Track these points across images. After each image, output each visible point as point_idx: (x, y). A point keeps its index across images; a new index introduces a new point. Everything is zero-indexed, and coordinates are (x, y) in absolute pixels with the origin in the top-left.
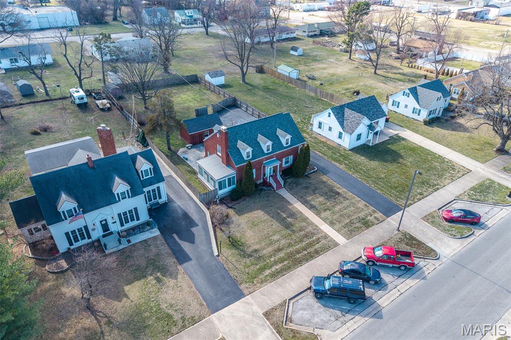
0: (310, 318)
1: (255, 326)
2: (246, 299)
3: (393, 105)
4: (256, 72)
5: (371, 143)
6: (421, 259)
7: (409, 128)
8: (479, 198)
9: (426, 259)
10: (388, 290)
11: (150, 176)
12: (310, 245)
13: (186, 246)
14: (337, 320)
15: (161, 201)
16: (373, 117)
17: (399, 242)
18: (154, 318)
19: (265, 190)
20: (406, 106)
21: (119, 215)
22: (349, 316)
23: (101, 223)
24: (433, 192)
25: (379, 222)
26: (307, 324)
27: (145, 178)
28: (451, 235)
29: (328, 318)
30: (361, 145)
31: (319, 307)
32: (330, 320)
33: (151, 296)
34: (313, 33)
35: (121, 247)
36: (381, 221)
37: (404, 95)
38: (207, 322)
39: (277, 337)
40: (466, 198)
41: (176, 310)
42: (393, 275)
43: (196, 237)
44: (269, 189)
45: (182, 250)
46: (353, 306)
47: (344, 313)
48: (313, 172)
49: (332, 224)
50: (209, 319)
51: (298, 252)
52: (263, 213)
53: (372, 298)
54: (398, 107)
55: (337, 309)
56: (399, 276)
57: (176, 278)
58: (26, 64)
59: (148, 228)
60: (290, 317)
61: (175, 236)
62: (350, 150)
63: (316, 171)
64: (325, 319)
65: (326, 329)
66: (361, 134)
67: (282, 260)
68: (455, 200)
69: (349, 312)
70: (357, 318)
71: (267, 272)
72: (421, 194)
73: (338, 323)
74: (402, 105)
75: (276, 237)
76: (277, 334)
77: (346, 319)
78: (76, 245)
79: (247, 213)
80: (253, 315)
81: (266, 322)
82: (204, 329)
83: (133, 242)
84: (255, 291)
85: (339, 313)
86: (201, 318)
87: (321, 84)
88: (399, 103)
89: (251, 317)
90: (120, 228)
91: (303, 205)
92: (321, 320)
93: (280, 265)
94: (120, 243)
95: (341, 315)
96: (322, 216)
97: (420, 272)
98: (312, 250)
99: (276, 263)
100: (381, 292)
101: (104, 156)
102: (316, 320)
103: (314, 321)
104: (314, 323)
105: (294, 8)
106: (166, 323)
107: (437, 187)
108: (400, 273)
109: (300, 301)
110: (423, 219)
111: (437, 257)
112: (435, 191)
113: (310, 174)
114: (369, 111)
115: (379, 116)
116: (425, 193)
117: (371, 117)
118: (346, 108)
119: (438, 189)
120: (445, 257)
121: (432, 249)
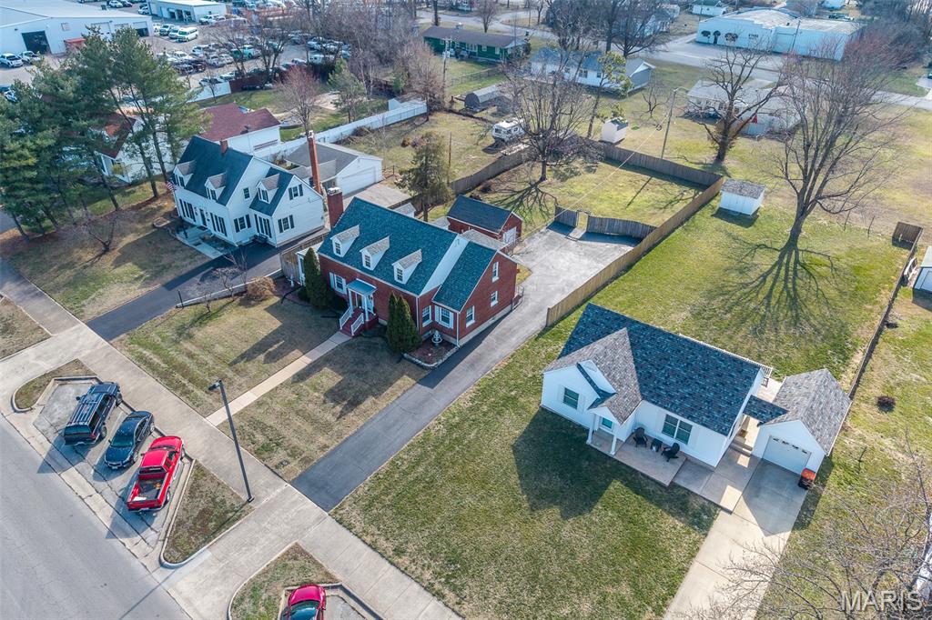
1: (60, 356)
4: (895, 237)
10: (93, 482)
11: (266, 202)
12: (203, 385)
14: (52, 425)
15: (270, 240)
16: (677, 402)
17: (214, 499)
18: (86, 289)
21: (212, 215)
23: (201, 213)
24: (418, 580)
25: (274, 468)
27: (262, 200)
28: (240, 600)
29: (57, 416)
30: (580, 426)
32: (53, 418)
33: (116, 280)
35: (186, 242)
41: (94, 299)
47: (61, 432)
49: (259, 403)
51: (186, 374)
52: (276, 327)
53: (81, 461)
59: (222, 249)
60: (69, 382)
61: (209, 269)
62: (542, 410)
64: (56, 413)
65: (39, 416)
66: (577, 395)
67: (170, 361)
69: (63, 436)
70: (48, 445)
72: (400, 551)
73: (46, 427)
75: (218, 349)
77: (49, 434)
79: (273, 315)
80: (77, 351)
81: (63, 363)
84: (116, 347)
85: (63, 426)
89: (74, 350)
90: (213, 231)
91: (305, 366)
92: (56, 410)
93: (159, 361)
95: (58, 429)
96: (278, 391)
98: (191, 387)
99: (164, 357)
100: (92, 472)
103: (55, 404)
106: (79, 297)
110: (297, 548)
111: (166, 563)
112: (429, 588)
113: (412, 362)
114: (685, 382)
115: (700, 415)
116: (404, 560)
117: (672, 397)
118: (625, 329)
119: (439, 595)
120: (168, 578)
121: (186, 555)
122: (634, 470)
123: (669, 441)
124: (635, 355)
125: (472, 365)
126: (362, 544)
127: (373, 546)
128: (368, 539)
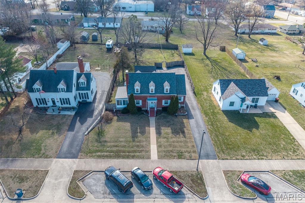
0: (92, 185)
1: (66, 173)
2: (76, 160)
3: (293, 92)
4: (220, 50)
5: (241, 111)
6: (191, 193)
7: (290, 112)
8: (292, 179)
9: (195, 195)
10: (149, 197)
11: (84, 86)
12: (135, 151)
13: (78, 124)
14: (103, 194)
15: (88, 100)
16: (254, 94)
17: (189, 176)
18: (35, 147)
19: (144, 114)
20: (301, 95)
21: (60, 99)
22: (111, 196)
23: (52, 100)
24: (255, 159)
25: (190, 159)
26: (87, 187)
27: (81, 86)
28: (233, 191)
29: (100, 190)
30: (234, 110)
31: (102, 183)
32: (100, 192)
33: (43, 138)
34: (292, 32)
35: (54, 113)
36: (192, 158)
37: (302, 86)
38: (51, 160)
39: (68, 184)
40: (279, 175)
41: (45, 149)
42: (161, 191)
43: (86, 122)
44: (147, 114)
45: (74, 126)
46: (120, 193)
47: (110, 193)
48: (182, 115)
49: (159, 146)
50: (53, 159)
51: (124, 152)
52: (130, 125)
53: (134, 195)
54: (296, 94)
55: (110, 189)
56: (165, 194)
57: (60, 136)
58: (103, 26)
59: (72, 110)
60: (85, 179)
61: (78, 118)
62: (223, 111)
63: (185, 115)
64: (98, 190)
65: (93, 195)
66: (234, 102)
67: (112, 152)
68: (268, 172)
69: (114, 194)
70: (114, 200)
71: (99, 154)
72: (243, 156)
73: (102, 196)
74: (299, 93)
75: (121, 140)
76: (70, 182)
77: (108, 197)
78: (40, 106)
79: (122, 122)
80: (70, 168)
81: (72, 174)
82: (46, 162)
83: (61, 114)
84: (83, 159)
85: (108, 191)
86: (50, 157)
87: (257, 66)
88: (297, 92)
89: (68, 169)
90: (60, 105)
91: (155, 130)
92: (96, 189)
93: (108, 154)
94: (54, 111)
95: (108, 193)
96: (159, 140)
97: (181, 199)
98: (132, 154)
99: (107, 151)
100: (143, 195)
101: (81, 72)
102: (94, 188)
103: (92, 188)
104: (91, 188)
105: (299, 13)
106: (36, 152)
107: (264, 157)
108: (167, 192)
109: (98, 175)
110: (224, 172)
111: (204, 198)
112: (258, 159)
113: (180, 115)
114: (253, 89)
115: (260, 95)
116: (247, 157)
117: (252, 93)
118: (232, 82)
119: (263, 159)
120: (210, 201)
121: (206, 192)
122: (254, 113)
123: (254, 104)
124: (238, 87)
125: (194, 109)
126: (234, 160)
127: (237, 159)
128: (234, 158)
